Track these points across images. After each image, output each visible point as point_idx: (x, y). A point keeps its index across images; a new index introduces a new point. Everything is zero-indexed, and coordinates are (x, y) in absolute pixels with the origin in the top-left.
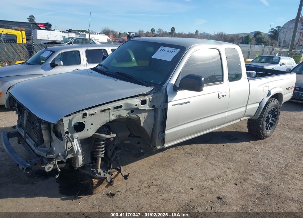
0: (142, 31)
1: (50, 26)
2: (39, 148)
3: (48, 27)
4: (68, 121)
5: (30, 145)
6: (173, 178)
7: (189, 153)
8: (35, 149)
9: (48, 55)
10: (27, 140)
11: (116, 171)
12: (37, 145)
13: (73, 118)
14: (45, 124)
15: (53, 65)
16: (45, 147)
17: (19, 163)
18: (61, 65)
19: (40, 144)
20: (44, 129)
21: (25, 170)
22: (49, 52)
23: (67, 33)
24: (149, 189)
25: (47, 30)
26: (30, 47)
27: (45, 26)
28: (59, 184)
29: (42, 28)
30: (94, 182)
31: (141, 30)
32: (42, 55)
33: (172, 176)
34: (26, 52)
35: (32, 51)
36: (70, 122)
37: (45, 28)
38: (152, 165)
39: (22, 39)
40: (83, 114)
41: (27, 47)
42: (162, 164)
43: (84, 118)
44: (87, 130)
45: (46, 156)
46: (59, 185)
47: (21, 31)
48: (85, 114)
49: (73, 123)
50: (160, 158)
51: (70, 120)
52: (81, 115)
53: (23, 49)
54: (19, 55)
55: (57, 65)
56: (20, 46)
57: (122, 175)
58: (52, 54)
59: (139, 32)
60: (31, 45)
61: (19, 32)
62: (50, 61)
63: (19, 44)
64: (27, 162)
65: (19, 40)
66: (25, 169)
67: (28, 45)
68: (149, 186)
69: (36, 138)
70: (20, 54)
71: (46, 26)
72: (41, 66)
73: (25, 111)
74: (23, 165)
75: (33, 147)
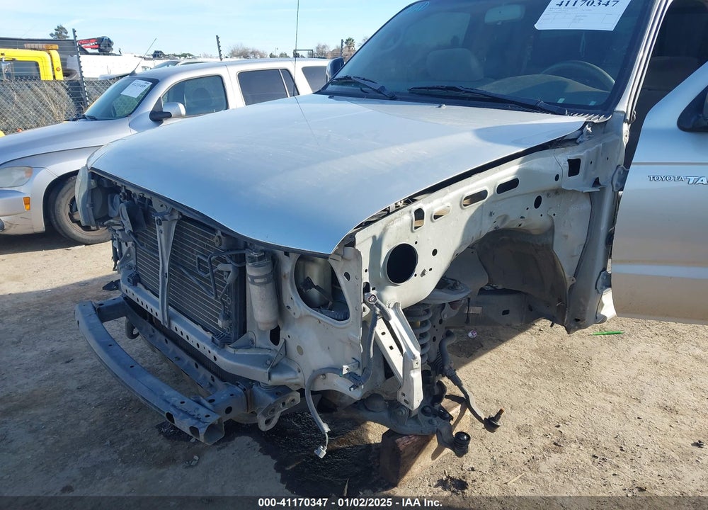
0: (324, 47)
1: (109, 46)
2: (231, 351)
3: (104, 46)
4: (370, 243)
5: (193, 340)
6: (613, 411)
7: (611, 332)
8: (219, 357)
9: (143, 89)
10: (174, 324)
11: (455, 407)
12: (222, 341)
13: (385, 230)
14: (261, 262)
15: (158, 117)
16: (250, 345)
17: (172, 411)
18: (180, 116)
19: (233, 335)
20: (257, 281)
21: (206, 434)
22: (143, 82)
23: (149, 59)
24: (564, 457)
25: (104, 55)
26: (76, 89)
27: (97, 46)
28: (273, 457)
29: (89, 50)
30: (402, 447)
31: (323, 44)
32: (125, 93)
33: (609, 407)
34: (67, 102)
35: (82, 99)
36: (377, 244)
37: (97, 51)
38: (527, 376)
39: (53, 70)
40: (413, 213)
41: (67, 90)
42: (553, 370)
43: (416, 228)
44: (423, 274)
45: (270, 378)
46: (275, 462)
47: (48, 50)
48: (419, 214)
49: (385, 251)
50: (536, 351)
51: (374, 237)
52: (406, 216)
53: (59, 94)
54: (51, 111)
55: (169, 116)
56: (50, 88)
57: (479, 418)
58: (152, 87)
59: (318, 48)
60: (79, 85)
61: (44, 54)
62: (150, 106)
63: (48, 82)
64: (199, 402)
65: (46, 74)
66: (202, 431)
67: (71, 85)
68: (555, 444)
69: (221, 316)
70: (53, 108)
71: (99, 45)
72: (128, 120)
73: (161, 224)
74: (192, 416)
75: (208, 348)
